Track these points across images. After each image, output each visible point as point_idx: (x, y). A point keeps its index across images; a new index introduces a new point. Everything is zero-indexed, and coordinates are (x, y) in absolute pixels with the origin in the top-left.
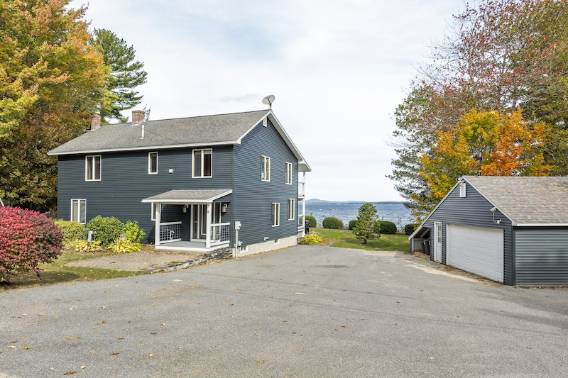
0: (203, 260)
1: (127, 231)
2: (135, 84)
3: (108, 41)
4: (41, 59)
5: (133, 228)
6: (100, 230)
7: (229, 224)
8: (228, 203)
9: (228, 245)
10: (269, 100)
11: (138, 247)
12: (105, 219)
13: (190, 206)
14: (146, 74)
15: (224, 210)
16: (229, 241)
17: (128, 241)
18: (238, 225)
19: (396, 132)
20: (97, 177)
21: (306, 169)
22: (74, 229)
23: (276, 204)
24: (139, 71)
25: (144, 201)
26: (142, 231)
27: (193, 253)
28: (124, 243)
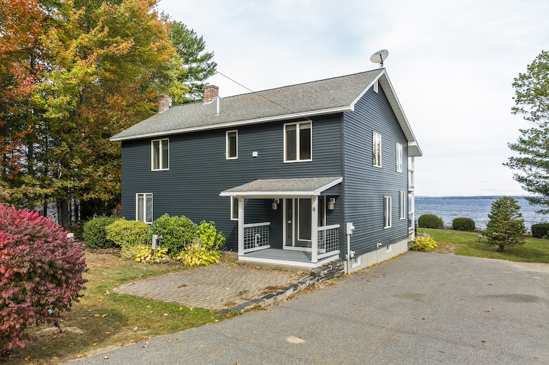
0: (311, 282)
1: (201, 235)
2: (205, 77)
3: (179, 32)
4: (100, 24)
5: (208, 231)
6: (167, 234)
7: (338, 226)
8: (336, 197)
9: (337, 257)
10: (381, 56)
11: (216, 258)
12: (174, 218)
13: (281, 200)
14: (216, 65)
15: (332, 207)
16: (338, 252)
17: (203, 249)
18: (350, 227)
19: (513, 109)
20: (165, 166)
21: (417, 153)
22: (137, 230)
23: (388, 197)
24: (209, 62)
25: (223, 194)
26: (220, 235)
27: (294, 270)
28: (197, 253)
